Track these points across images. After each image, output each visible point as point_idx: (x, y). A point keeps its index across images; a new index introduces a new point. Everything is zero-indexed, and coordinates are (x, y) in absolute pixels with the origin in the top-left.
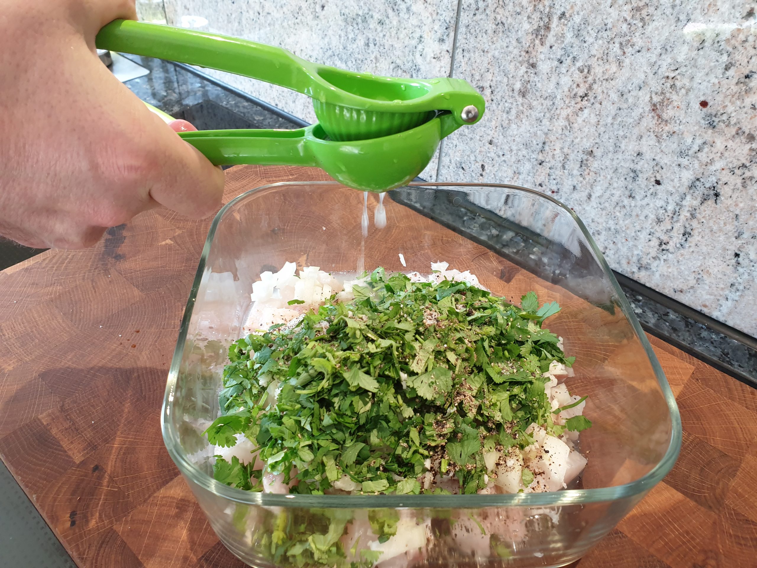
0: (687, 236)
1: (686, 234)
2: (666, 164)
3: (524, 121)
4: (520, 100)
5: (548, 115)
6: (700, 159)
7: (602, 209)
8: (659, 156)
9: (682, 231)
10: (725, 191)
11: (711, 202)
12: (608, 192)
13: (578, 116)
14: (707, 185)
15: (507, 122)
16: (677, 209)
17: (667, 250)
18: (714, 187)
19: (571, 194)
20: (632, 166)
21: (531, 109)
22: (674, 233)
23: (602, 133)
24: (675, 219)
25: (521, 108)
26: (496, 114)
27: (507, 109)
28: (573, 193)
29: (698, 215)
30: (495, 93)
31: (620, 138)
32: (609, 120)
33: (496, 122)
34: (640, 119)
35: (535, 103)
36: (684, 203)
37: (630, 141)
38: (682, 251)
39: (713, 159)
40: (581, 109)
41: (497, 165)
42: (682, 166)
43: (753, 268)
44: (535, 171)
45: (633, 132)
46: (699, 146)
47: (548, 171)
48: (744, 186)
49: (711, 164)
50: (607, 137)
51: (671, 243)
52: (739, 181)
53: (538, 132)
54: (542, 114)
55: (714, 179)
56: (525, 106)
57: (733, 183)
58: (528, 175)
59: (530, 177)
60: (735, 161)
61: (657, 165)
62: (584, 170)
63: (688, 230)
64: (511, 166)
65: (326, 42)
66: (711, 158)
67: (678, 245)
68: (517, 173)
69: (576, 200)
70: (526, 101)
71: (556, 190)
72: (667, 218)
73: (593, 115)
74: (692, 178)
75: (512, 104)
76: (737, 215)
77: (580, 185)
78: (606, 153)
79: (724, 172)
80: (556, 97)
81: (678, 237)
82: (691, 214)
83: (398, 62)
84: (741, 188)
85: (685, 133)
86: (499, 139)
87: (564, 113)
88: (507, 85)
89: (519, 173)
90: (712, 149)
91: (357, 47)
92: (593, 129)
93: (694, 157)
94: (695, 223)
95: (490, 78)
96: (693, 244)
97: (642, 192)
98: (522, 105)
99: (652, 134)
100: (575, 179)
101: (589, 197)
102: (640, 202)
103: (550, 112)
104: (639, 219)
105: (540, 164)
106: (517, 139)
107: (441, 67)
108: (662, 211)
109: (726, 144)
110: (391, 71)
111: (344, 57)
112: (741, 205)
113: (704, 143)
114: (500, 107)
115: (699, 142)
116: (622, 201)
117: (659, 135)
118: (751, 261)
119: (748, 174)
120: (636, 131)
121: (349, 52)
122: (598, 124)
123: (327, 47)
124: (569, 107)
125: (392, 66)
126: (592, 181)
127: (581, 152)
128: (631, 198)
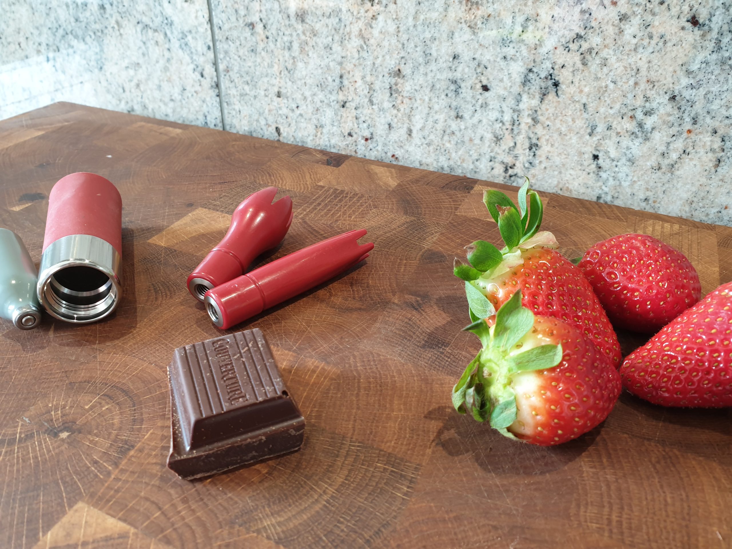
0: (534, 149)
1: (533, 147)
2: (489, 61)
3: (310, 54)
4: (300, 27)
5: (337, 38)
6: (526, 42)
7: (429, 145)
8: (479, 52)
9: (527, 145)
10: (564, 76)
11: (551, 96)
12: (431, 119)
13: (371, 27)
14: (543, 75)
15: (291, 61)
16: (515, 117)
17: (515, 175)
18: (551, 75)
19: (387, 136)
20: (450, 75)
21: (315, 35)
22: (519, 151)
23: (405, 42)
24: (515, 132)
25: (303, 37)
26: (276, 54)
27: (287, 44)
28: (390, 133)
29: (540, 118)
30: (268, 27)
31: (428, 42)
32: (410, 22)
33: (279, 65)
34: (446, 10)
35: (318, 26)
36: (522, 106)
37: (441, 43)
38: (533, 171)
39: (542, 37)
40: (374, 17)
41: (293, 124)
42: (509, 58)
43: (617, 169)
44: (339, 118)
45: (442, 29)
46: (522, 25)
47: (354, 113)
48: (584, 64)
49: (541, 45)
50: (412, 45)
51: (518, 164)
52: (577, 59)
53: (332, 64)
54: (330, 38)
55: (548, 65)
56: (308, 34)
57: (571, 64)
58: (333, 125)
59: (335, 128)
60: (567, 33)
61: (479, 65)
62: (396, 98)
63: (534, 141)
64: (310, 119)
65: (52, 19)
66: (538, 37)
67: (527, 165)
68: (319, 127)
69: (396, 142)
70: (307, 26)
71: (369, 136)
72: (507, 133)
73: (389, 22)
74: (523, 70)
75: (291, 35)
76: (584, 105)
77: (396, 120)
78: (416, 68)
79: (558, 51)
80: (340, 10)
81: (525, 154)
82: (533, 119)
83: (146, 20)
84: (581, 66)
85: (502, 13)
86: (288, 88)
87: (355, 29)
88: (280, 12)
89: (322, 126)
90: (538, 24)
91: (92, 14)
92: (394, 41)
93: (519, 42)
94: (539, 130)
95: (258, 8)
96: (543, 159)
97: (470, 106)
98: (304, 33)
99: (464, 25)
100: (388, 115)
101: (410, 132)
102: (471, 121)
103: (338, 33)
104: (474, 145)
105: (343, 106)
106: (309, 81)
107: (197, 11)
108: (498, 125)
109: (552, 13)
110: (139, 35)
111: (80, 33)
112: (586, 90)
113: (527, 20)
114: (278, 44)
115: (520, 19)
116: (450, 126)
117: (472, 24)
118: (613, 160)
119: (585, 46)
120: (444, 28)
121: (83, 25)
122: (399, 32)
123: (56, 25)
124: (359, 18)
125: (139, 27)
126: (408, 111)
127: (386, 75)
128: (459, 119)
